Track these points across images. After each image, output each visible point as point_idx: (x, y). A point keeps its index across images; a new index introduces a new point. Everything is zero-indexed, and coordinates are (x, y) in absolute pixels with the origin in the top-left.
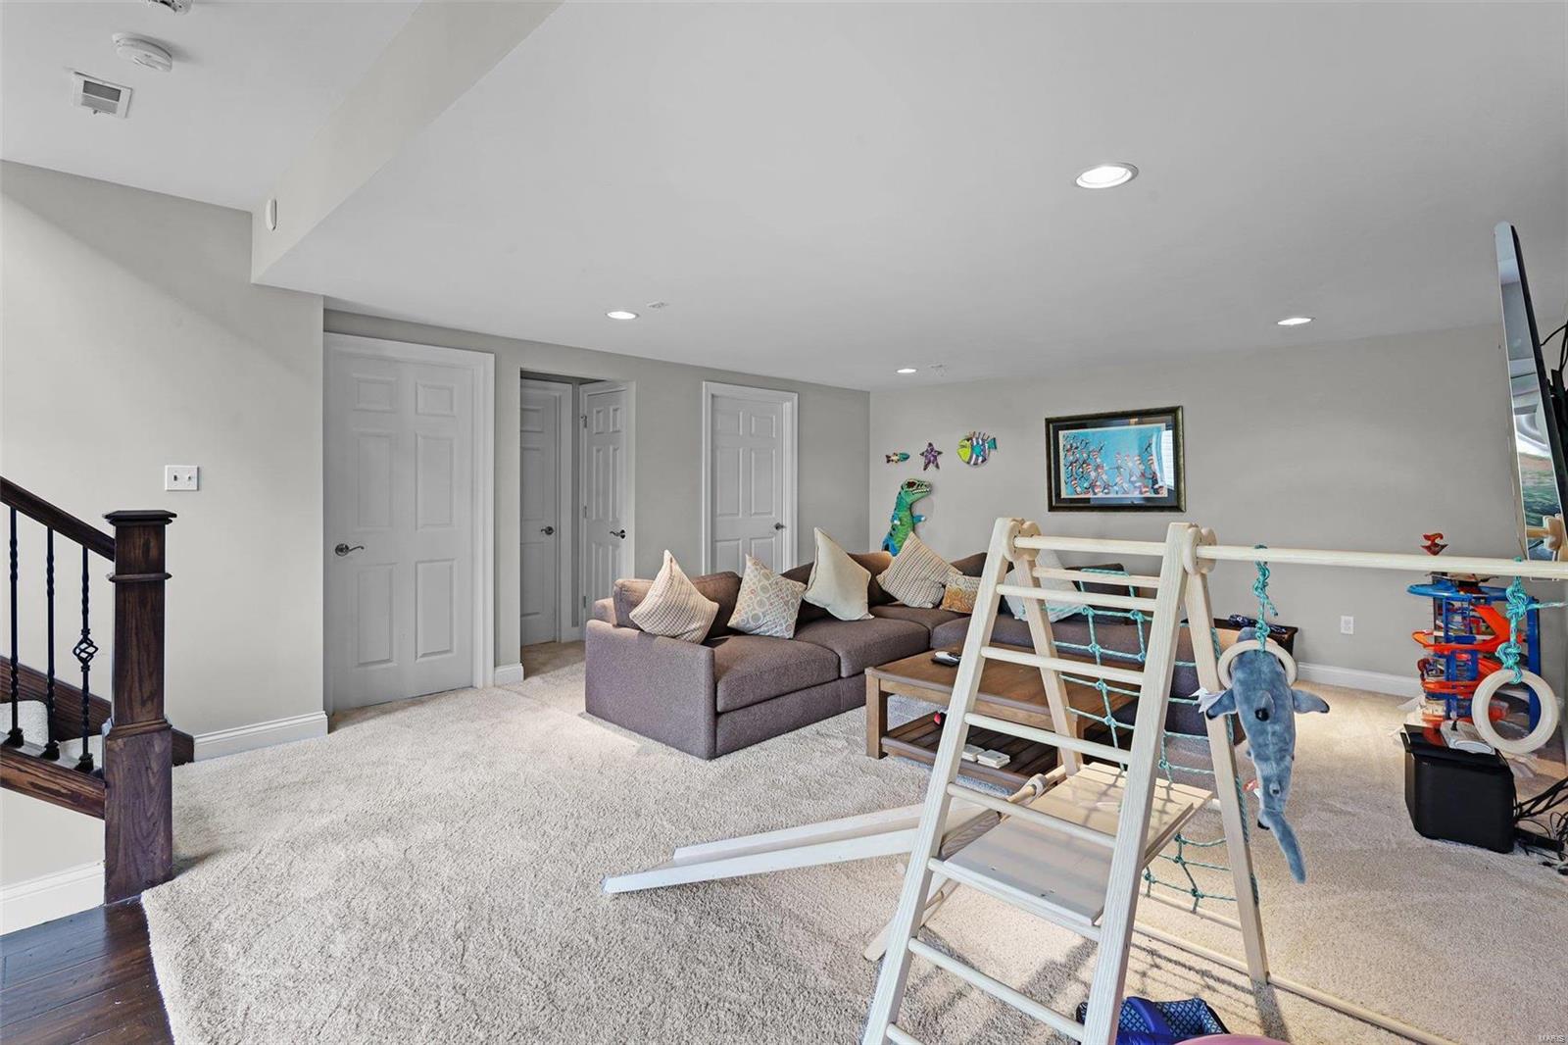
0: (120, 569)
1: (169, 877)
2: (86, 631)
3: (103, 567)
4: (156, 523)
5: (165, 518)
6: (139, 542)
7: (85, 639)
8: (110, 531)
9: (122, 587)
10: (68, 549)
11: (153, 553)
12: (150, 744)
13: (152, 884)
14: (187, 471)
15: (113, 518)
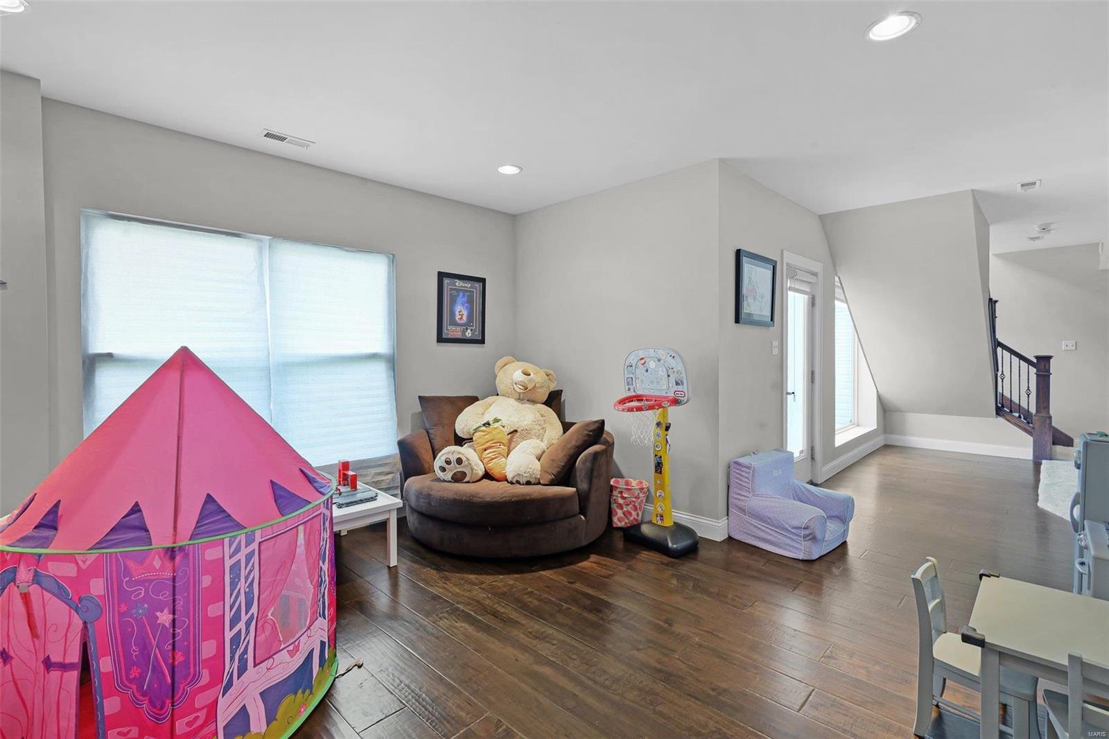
0: (1037, 371)
1: (1051, 459)
2: (1028, 387)
3: (1033, 370)
4: (1048, 358)
5: (1050, 357)
6: (1043, 364)
7: (1028, 389)
8: (1035, 361)
9: (1038, 376)
10: (1024, 365)
11: (1047, 367)
12: (1046, 421)
13: (1046, 459)
14: (1071, 344)
15: (1037, 357)
